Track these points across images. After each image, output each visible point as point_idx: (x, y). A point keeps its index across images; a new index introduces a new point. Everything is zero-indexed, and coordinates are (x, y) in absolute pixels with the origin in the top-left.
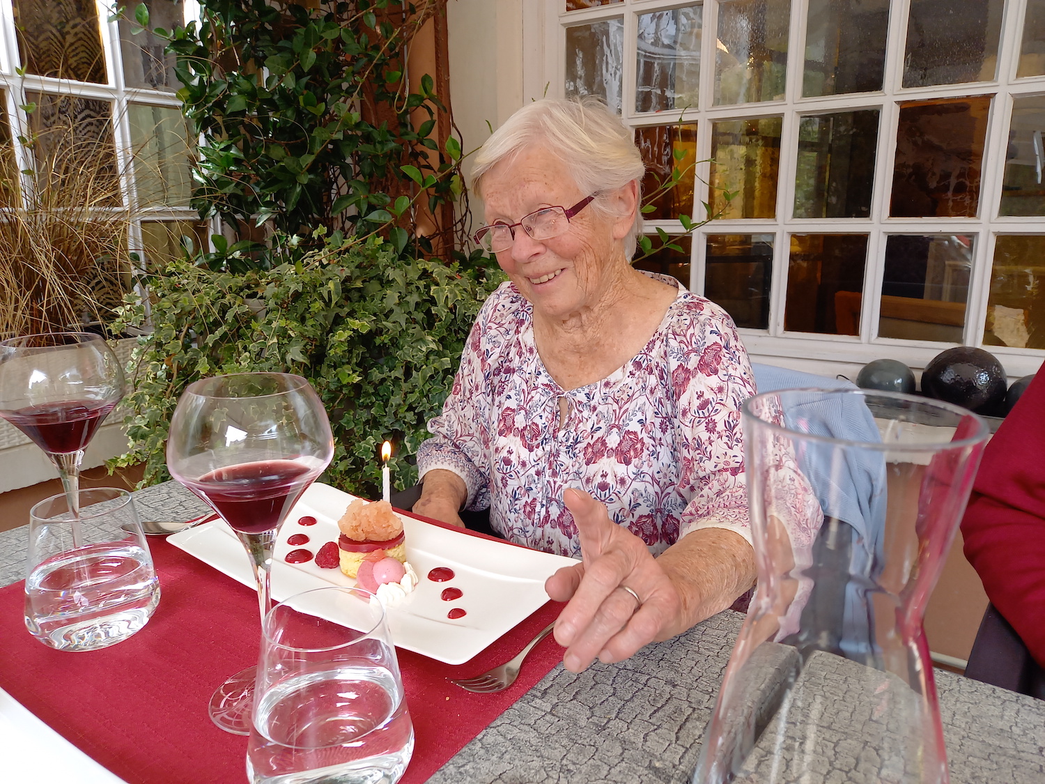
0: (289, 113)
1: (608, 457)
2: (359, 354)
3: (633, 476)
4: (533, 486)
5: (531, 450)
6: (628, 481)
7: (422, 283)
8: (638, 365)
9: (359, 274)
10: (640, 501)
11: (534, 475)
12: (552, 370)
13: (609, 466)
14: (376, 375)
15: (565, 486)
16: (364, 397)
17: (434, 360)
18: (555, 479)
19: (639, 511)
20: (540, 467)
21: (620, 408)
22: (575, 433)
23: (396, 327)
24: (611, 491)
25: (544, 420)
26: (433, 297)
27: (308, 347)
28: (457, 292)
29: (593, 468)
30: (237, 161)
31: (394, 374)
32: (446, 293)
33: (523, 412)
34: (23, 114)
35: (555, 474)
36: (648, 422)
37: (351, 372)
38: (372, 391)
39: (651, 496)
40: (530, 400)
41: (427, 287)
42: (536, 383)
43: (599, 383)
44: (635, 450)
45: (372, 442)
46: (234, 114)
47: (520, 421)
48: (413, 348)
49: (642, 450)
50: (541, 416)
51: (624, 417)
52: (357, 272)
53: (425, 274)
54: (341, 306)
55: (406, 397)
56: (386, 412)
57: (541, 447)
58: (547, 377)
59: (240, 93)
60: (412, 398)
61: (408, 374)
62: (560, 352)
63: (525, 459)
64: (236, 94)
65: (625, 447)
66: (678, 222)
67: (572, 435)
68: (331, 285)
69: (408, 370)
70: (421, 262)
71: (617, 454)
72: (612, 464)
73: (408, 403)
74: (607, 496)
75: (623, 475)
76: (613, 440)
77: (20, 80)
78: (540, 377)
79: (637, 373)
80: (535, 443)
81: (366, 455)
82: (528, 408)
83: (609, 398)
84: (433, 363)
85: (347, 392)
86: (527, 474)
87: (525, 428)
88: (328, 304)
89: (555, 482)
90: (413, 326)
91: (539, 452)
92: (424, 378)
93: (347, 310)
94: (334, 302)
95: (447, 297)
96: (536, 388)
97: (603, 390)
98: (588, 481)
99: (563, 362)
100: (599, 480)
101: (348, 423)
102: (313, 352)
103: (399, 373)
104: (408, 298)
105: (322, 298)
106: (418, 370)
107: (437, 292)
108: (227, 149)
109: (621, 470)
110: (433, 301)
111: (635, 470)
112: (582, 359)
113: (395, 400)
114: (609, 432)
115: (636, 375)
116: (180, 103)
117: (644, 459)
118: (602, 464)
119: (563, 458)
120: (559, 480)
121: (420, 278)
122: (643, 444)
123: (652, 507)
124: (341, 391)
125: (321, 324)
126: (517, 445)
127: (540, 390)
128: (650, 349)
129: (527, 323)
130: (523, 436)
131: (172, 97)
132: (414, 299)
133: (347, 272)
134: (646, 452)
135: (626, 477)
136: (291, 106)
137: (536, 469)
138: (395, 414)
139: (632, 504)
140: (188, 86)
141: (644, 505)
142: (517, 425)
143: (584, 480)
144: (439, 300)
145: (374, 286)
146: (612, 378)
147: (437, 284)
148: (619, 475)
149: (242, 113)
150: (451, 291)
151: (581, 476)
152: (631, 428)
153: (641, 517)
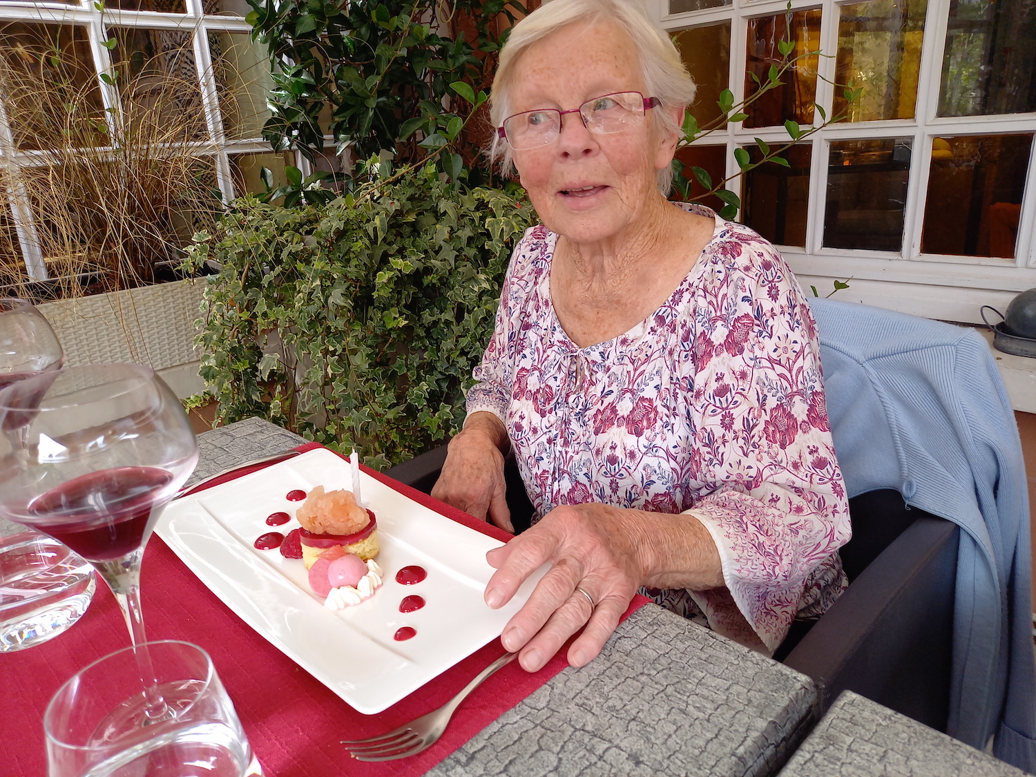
0: (363, 30)
1: (618, 426)
2: (409, 294)
3: (644, 450)
4: (544, 455)
5: (543, 416)
6: (639, 455)
7: (479, 214)
8: (661, 320)
9: (410, 207)
10: (654, 478)
11: (546, 443)
12: (567, 326)
13: (618, 435)
14: (427, 317)
15: (576, 457)
16: (416, 340)
17: (487, 301)
18: (567, 449)
19: (653, 490)
20: (552, 435)
21: (635, 370)
22: (584, 399)
23: (444, 266)
24: (621, 466)
25: (558, 383)
26: (487, 230)
27: (352, 289)
28: (514, 224)
29: (602, 439)
30: (308, 87)
31: (444, 316)
32: (502, 225)
33: (537, 373)
34: (105, 50)
35: (566, 443)
36: (663, 387)
37: (397, 316)
38: (422, 334)
39: (667, 473)
40: (545, 360)
41: (483, 219)
42: (552, 340)
43: (615, 340)
44: (649, 419)
45: (425, 388)
46: (303, 36)
47: (533, 382)
48: (464, 288)
49: (655, 420)
50: (556, 378)
51: (639, 380)
52: (409, 205)
53: (482, 205)
54: (390, 244)
55: (457, 341)
56: (439, 357)
57: (554, 412)
58: (561, 332)
59: (311, 12)
60: (464, 342)
61: (459, 317)
62: (576, 306)
63: (536, 425)
64: (306, 13)
65: (638, 416)
66: (783, 129)
67: (581, 401)
68: (377, 221)
69: (460, 312)
70: (477, 191)
71: (628, 424)
72: (622, 434)
73: (459, 347)
74: (617, 470)
75: (633, 448)
76: (625, 407)
77: (100, 15)
78: (555, 332)
79: (660, 330)
80: (548, 407)
81: (419, 402)
82: (543, 368)
83: (626, 358)
84: (485, 304)
85: (395, 336)
86: (537, 442)
87: (538, 391)
88: (374, 242)
89: (566, 453)
90: (465, 263)
91: (552, 418)
92: (475, 320)
93: (395, 247)
94: (380, 240)
95: (503, 229)
96: (552, 345)
97: (620, 349)
98: (598, 452)
99: (580, 317)
100: (607, 452)
101: (400, 368)
102: (358, 294)
103: (449, 316)
104: (459, 233)
105: (368, 235)
106: (469, 312)
107: (492, 225)
108: (297, 74)
109: (631, 441)
110: (488, 235)
111: (646, 443)
112: (600, 315)
113: (447, 344)
114: (621, 397)
115: (658, 332)
116: (250, 28)
117: (657, 430)
118: (611, 435)
119: (574, 425)
120: (570, 450)
121: (477, 209)
122: (657, 412)
123: (669, 484)
124: (389, 335)
125: (365, 264)
126: (529, 409)
127: (555, 348)
128: (676, 301)
129: (544, 272)
130: (535, 400)
131: (241, 22)
132: (466, 233)
133: (397, 206)
134: (659, 423)
135: (636, 450)
136: (365, 22)
137: (548, 436)
138: (448, 359)
139: (645, 481)
140: (257, 8)
141: (659, 483)
142: (529, 388)
143: (594, 451)
144: (494, 234)
145: (428, 219)
146: (630, 335)
147: (494, 217)
148: (629, 448)
149: (312, 34)
150: (507, 223)
151: (591, 446)
152: (646, 394)
153: (657, 495)
